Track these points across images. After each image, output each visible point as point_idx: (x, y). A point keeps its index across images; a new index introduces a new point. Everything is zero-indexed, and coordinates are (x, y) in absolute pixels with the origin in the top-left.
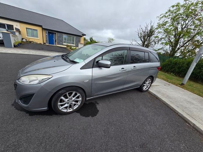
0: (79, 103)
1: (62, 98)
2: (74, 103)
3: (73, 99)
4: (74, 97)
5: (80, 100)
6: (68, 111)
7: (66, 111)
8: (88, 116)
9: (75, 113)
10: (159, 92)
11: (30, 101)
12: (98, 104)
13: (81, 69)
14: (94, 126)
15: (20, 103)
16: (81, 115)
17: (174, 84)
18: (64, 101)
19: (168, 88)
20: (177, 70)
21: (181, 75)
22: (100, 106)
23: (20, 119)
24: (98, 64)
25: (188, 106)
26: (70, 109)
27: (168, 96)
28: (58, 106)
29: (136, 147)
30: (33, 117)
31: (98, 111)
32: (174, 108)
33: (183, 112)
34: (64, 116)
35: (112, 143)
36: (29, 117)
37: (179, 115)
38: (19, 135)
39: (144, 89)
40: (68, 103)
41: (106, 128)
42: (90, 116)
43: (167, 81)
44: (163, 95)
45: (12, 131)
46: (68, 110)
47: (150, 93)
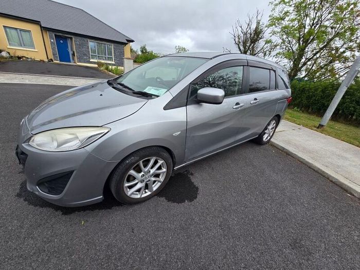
0: (162, 178)
1: (132, 172)
2: (153, 179)
3: (152, 171)
4: (152, 168)
5: (163, 173)
6: (143, 196)
7: (139, 196)
8: (182, 201)
9: (156, 197)
10: (289, 143)
11: (64, 188)
12: (192, 174)
13: (165, 109)
14: (200, 220)
15: (39, 191)
16: (168, 201)
17: (306, 126)
18: (134, 178)
19: (301, 133)
20: (305, 102)
21: (310, 110)
22: (198, 179)
23: (44, 224)
24: (196, 97)
25: (340, 162)
26: (146, 192)
27: (304, 149)
28: (125, 189)
29: (285, 248)
30: (72, 216)
31: (197, 189)
32: (321, 168)
33: (337, 174)
34: (136, 207)
35: (242, 248)
36: (64, 217)
37: (331, 181)
38: (54, 260)
39: (264, 139)
40: (142, 181)
41: (222, 220)
42: (186, 201)
43: (294, 122)
44: (297, 147)
45: (34, 253)
46: (142, 194)
47: (274, 146)
